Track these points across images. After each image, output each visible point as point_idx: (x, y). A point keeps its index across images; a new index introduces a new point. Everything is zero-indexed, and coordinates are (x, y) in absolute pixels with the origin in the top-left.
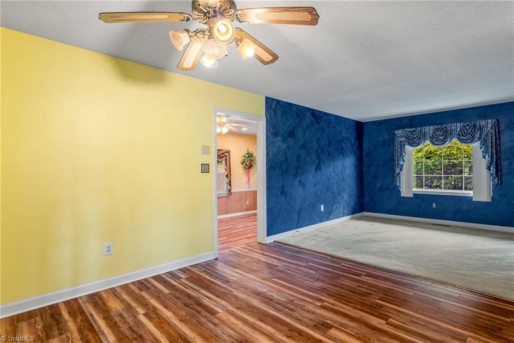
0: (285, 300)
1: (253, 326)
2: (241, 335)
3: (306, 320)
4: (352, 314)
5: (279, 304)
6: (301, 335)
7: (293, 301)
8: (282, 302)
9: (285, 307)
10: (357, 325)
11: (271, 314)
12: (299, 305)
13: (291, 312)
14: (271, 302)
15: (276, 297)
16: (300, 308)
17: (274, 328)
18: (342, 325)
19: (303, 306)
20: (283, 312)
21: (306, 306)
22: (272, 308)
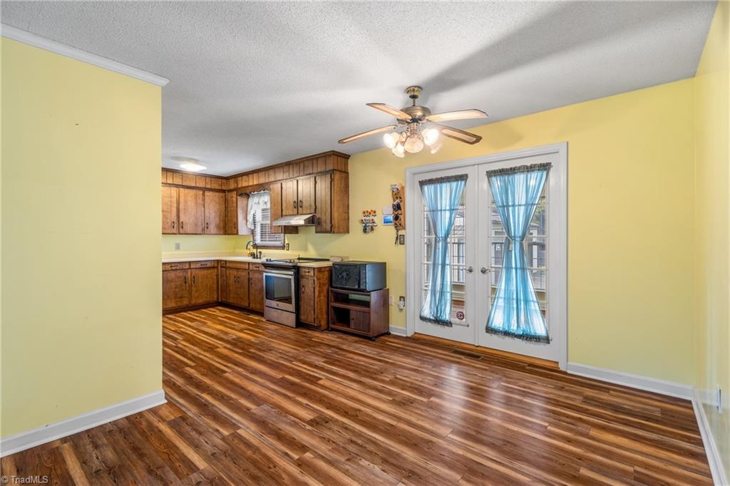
0: (361, 463)
1: (399, 419)
2: (408, 410)
3: (335, 428)
4: (270, 440)
5: (370, 452)
6: (345, 412)
7: (348, 460)
8: (366, 455)
9: (361, 446)
10: (278, 425)
11: (380, 435)
12: (339, 452)
13: (354, 439)
14: (384, 456)
15: (377, 469)
16: (339, 445)
17: (374, 418)
18: (294, 424)
19: (334, 450)
20: (365, 438)
21: (329, 450)
22: (381, 444)
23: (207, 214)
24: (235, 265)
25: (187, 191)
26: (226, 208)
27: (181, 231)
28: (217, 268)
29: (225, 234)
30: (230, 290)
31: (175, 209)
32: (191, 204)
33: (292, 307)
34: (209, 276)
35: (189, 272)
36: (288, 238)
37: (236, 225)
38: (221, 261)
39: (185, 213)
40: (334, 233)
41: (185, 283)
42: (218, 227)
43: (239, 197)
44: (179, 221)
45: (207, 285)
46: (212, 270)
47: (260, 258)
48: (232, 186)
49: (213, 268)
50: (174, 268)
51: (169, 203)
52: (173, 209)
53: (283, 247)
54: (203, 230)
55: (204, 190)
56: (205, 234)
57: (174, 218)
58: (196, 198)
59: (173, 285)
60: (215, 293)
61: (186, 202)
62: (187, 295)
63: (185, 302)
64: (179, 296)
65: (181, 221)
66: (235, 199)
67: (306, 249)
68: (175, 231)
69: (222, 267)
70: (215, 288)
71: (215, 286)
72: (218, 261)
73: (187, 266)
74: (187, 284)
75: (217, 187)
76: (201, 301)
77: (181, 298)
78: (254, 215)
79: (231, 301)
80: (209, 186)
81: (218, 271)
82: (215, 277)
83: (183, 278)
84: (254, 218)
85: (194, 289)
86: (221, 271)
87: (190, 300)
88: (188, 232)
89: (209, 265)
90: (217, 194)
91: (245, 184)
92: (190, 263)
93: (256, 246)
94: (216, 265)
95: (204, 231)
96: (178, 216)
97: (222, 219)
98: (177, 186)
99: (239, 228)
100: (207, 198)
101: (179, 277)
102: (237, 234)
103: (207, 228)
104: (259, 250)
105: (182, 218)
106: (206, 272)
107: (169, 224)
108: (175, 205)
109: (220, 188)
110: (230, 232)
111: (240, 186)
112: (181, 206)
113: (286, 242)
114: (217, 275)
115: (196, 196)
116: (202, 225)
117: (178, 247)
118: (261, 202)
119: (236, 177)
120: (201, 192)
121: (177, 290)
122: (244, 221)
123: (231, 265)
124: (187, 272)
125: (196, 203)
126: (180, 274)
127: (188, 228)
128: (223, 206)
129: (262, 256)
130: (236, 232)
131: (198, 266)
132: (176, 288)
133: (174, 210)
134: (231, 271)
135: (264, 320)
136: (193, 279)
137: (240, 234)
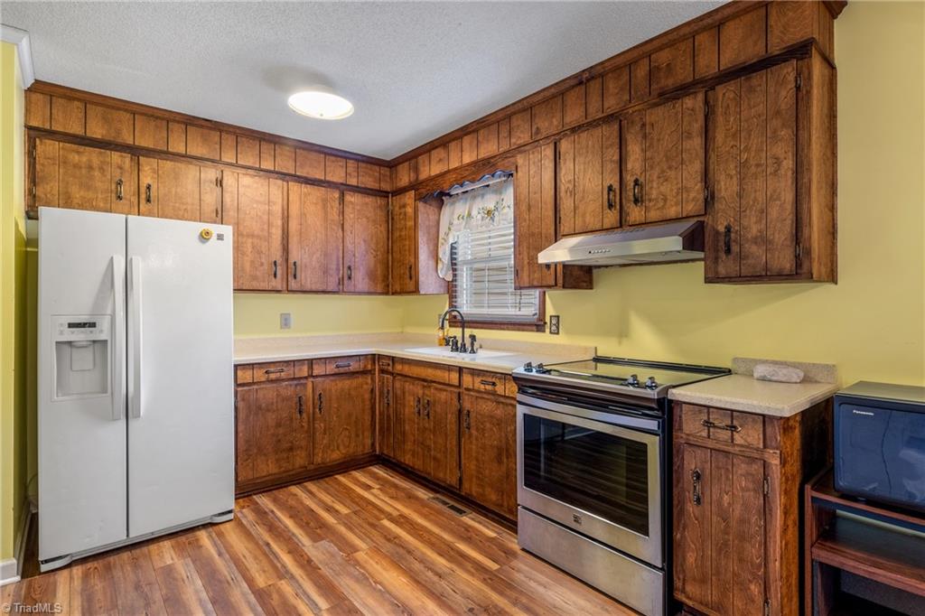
23: (349, 246)
24: (416, 371)
25: (306, 189)
26: (390, 232)
27: (293, 284)
28: (371, 372)
29: (387, 293)
30: (404, 434)
31: (279, 232)
32: (315, 219)
33: (650, 547)
34: (353, 393)
35: (310, 385)
36: (556, 302)
37: (412, 272)
38: (380, 357)
39: (300, 242)
40: (810, 277)
41: (300, 412)
42: (372, 276)
43: (421, 205)
44: (287, 260)
45: (350, 415)
46: (360, 380)
47: (473, 351)
48: (404, 178)
49: (364, 372)
50: (273, 376)
51: (266, 217)
52: (273, 230)
53: (539, 326)
54: (341, 282)
55: (344, 188)
56: (344, 292)
57: (277, 254)
58: (325, 207)
59: (271, 418)
60: (368, 434)
61: (303, 215)
62: (303, 443)
63: (300, 460)
64: (285, 445)
65: (291, 261)
66: (410, 210)
67: (623, 333)
68: (277, 284)
69: (382, 371)
70: (368, 423)
71: (367, 418)
72: (374, 358)
73: (305, 371)
74: (304, 415)
75: (369, 182)
76: (336, 456)
77: (291, 449)
78: (452, 248)
79: (407, 459)
80: (353, 182)
81: (373, 380)
82: (367, 396)
83: (296, 400)
84: (452, 254)
85: (320, 426)
86: (381, 380)
87: (311, 455)
88: (308, 287)
89: (354, 366)
90: (369, 199)
91: (436, 169)
92: (311, 362)
93: (458, 321)
94: (369, 367)
95: (341, 286)
96: (286, 249)
97: (380, 257)
98: (284, 176)
99: (422, 279)
100: (348, 210)
101: (285, 399)
102: (416, 291)
103: (350, 278)
104: (468, 332)
105: (295, 255)
106: (346, 384)
107: (266, 267)
108: (279, 223)
109: (376, 186)
110: (398, 288)
111: (423, 175)
112: (293, 226)
113: (550, 311)
114: (372, 391)
115: (325, 202)
116: (338, 269)
117: (285, 322)
118: (474, 213)
119: (413, 157)
120: (337, 195)
121: (281, 431)
122: (432, 263)
123: (407, 370)
124: (305, 385)
125: (326, 219)
126: (288, 390)
127: (308, 278)
128: (383, 229)
129: (476, 345)
130: (412, 288)
131: (331, 368)
132: (279, 425)
133: (277, 233)
134: (408, 387)
135: (516, 547)
136: (317, 402)
137: (422, 292)
